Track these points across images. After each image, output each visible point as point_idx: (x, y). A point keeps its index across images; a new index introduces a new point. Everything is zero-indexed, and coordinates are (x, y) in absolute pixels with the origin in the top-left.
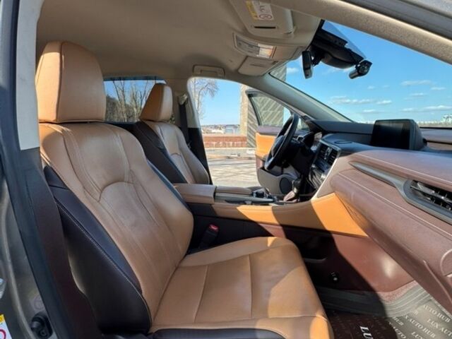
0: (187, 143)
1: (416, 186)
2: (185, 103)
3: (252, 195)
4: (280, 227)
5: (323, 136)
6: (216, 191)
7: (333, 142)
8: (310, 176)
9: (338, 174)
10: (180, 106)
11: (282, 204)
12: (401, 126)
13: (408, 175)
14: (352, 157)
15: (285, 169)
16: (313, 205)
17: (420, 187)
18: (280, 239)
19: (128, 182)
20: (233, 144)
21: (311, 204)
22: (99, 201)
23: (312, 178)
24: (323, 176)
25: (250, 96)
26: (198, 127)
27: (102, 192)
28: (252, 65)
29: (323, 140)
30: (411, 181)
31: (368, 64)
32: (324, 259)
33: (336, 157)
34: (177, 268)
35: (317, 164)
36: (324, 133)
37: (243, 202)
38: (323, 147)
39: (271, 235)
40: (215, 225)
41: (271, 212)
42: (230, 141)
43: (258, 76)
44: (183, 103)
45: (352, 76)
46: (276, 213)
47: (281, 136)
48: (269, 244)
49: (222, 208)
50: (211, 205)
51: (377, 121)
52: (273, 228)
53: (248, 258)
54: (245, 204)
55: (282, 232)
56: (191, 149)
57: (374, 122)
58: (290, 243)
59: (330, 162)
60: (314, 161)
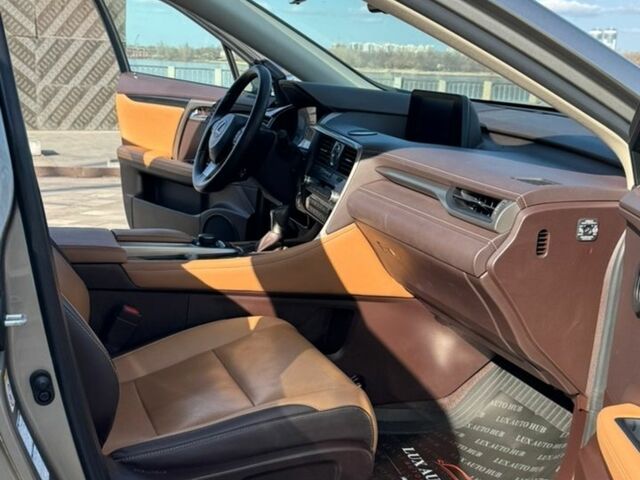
1: (460, 194)
8: (298, 201)
9: (360, 190)
12: (451, 102)
13: (451, 182)
14: (380, 160)
16: (327, 247)
17: (464, 195)
18: (268, 318)
21: (320, 243)
23: (303, 202)
24: (334, 196)
29: (323, 126)
30: (454, 189)
33: (354, 161)
35: (314, 175)
36: (322, 111)
37: (183, 258)
38: (324, 141)
40: (133, 304)
41: (250, 269)
47: (229, 116)
50: (120, 264)
51: (415, 91)
53: (213, 355)
59: (345, 170)
60: (307, 169)
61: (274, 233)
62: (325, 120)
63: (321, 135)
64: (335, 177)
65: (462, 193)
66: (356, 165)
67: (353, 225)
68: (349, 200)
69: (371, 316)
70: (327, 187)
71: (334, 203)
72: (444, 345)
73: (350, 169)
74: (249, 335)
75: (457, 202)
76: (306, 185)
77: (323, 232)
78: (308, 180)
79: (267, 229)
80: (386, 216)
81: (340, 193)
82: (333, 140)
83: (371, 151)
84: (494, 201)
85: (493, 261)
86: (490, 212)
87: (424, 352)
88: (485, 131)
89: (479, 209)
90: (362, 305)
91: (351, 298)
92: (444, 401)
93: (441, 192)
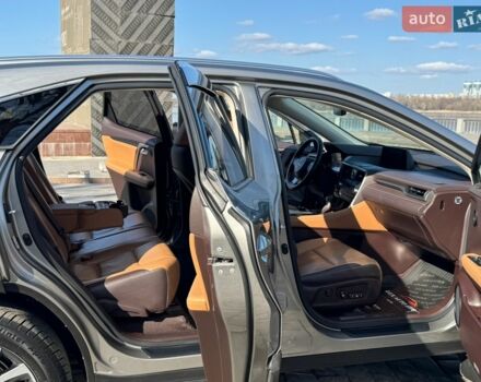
4: (329, 231)
5: (343, 158)
9: (367, 188)
13: (406, 184)
16: (353, 210)
18: (331, 238)
21: (350, 210)
24: (355, 190)
29: (345, 161)
30: (408, 187)
36: (344, 155)
38: (347, 168)
41: (323, 219)
48: (325, 242)
52: (324, 232)
53: (313, 251)
55: (330, 235)
61: (328, 206)
62: (346, 159)
63: (345, 165)
64: (355, 183)
65: (411, 188)
66: (365, 178)
67: (364, 201)
68: (363, 192)
69: (370, 239)
70: (351, 187)
71: (356, 193)
72: (400, 250)
73: (362, 180)
74: (324, 245)
75: (409, 191)
76: (339, 186)
77: (352, 205)
78: (340, 184)
79: (325, 204)
81: (358, 189)
82: (352, 168)
83: (371, 173)
84: (424, 191)
85: (425, 212)
86: (422, 195)
87: (392, 253)
88: (416, 163)
89: (418, 194)
90: (367, 234)
91: (363, 231)
92: (400, 275)
93: (403, 188)
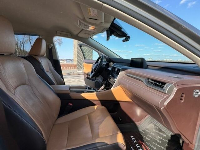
0: (53, 66)
2: (52, 48)
3: (86, 88)
4: (99, 101)
5: (113, 64)
6: (70, 87)
7: (118, 66)
8: (109, 80)
9: (121, 78)
10: (49, 49)
11: (99, 91)
12: (140, 60)
13: (146, 77)
14: (126, 71)
15: (97, 78)
16: (112, 91)
17: (150, 80)
18: (99, 106)
19: (28, 85)
20: (71, 68)
21: (111, 91)
22: (14, 95)
23: (110, 80)
24: (115, 79)
25: (80, 46)
26: (58, 59)
27: (15, 90)
28: (84, 33)
29: (113, 65)
30: (147, 79)
31: (129, 37)
32: (116, 112)
33: (120, 72)
34: (54, 125)
35: (111, 75)
36: (114, 62)
37: (83, 92)
38: (114, 68)
39: (96, 105)
40: (71, 103)
41: (95, 95)
42: (69, 66)
43: (86, 38)
44: (51, 48)
45: (124, 41)
46: (97, 95)
47: (97, 64)
48: (95, 109)
49: (74, 95)
50: (69, 94)
51: (132, 58)
52: (97, 102)
53: (87, 116)
54: (84, 92)
55: (100, 103)
56: (55, 69)
57: (131, 59)
58: (103, 107)
59: (118, 74)
60: (110, 74)
63: (113, 67)
64: (116, 75)
65: (149, 80)
67: (119, 86)
68: (118, 80)
69: (123, 106)
70: (114, 77)
71: (115, 81)
73: (119, 74)
75: (148, 82)
76: (110, 77)
78: (110, 76)
80: (128, 84)
81: (116, 79)
82: (115, 68)
83: (123, 70)
85: (166, 104)
93: (143, 80)
